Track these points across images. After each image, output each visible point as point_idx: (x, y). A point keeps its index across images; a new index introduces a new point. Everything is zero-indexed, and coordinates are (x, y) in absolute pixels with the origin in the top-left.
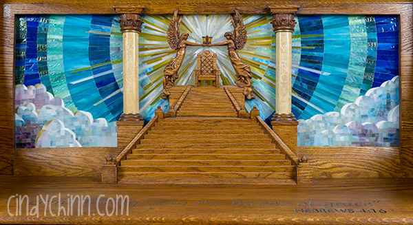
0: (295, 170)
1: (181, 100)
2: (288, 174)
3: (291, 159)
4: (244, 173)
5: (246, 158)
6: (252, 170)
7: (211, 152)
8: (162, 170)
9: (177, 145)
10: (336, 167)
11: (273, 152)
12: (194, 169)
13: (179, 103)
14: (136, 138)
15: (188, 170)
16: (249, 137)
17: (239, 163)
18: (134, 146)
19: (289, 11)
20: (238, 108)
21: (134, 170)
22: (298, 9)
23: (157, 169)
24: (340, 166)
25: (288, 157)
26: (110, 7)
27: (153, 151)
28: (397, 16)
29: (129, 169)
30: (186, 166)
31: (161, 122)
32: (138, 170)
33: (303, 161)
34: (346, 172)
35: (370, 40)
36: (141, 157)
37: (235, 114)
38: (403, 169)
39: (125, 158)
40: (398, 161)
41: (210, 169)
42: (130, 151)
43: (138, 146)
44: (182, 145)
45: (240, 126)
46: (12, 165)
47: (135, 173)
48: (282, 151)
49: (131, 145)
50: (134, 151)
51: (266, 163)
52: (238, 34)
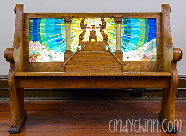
0: (122, 67)
1: (85, 45)
2: (120, 69)
3: (121, 64)
4: (106, 69)
5: (106, 64)
6: (108, 68)
7: (95, 62)
8: (79, 68)
9: (84, 60)
10: (136, 67)
11: (115, 62)
12: (89, 67)
13: (84, 47)
14: (71, 58)
15: (88, 68)
16: (107, 57)
17: (104, 65)
18: (70, 60)
19: (120, 17)
20: (104, 48)
21: (70, 68)
22: (123, 16)
23: (77, 68)
24: (137, 67)
25: (120, 63)
26: (61, 16)
27: (76, 62)
28: (155, 19)
29: (68, 68)
30: (87, 67)
31: (79, 53)
32: (71, 68)
33: (124, 64)
34: (139, 69)
35: (146, 27)
36: (72, 64)
37: (103, 50)
38: (158, 68)
39: (67, 64)
40: (156, 65)
41: (95, 68)
42: (69, 62)
43: (71, 60)
44: (86, 60)
45: (104, 54)
46: (29, 67)
47: (70, 69)
48: (118, 62)
49: (69, 60)
50: (70, 62)
51: (113, 65)
52: (103, 24)
